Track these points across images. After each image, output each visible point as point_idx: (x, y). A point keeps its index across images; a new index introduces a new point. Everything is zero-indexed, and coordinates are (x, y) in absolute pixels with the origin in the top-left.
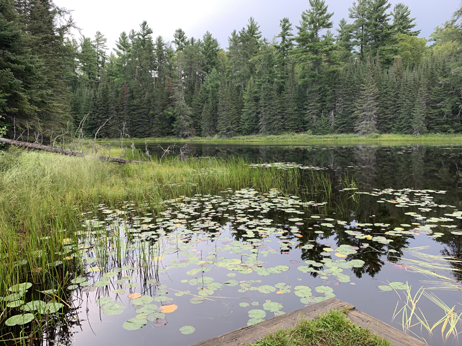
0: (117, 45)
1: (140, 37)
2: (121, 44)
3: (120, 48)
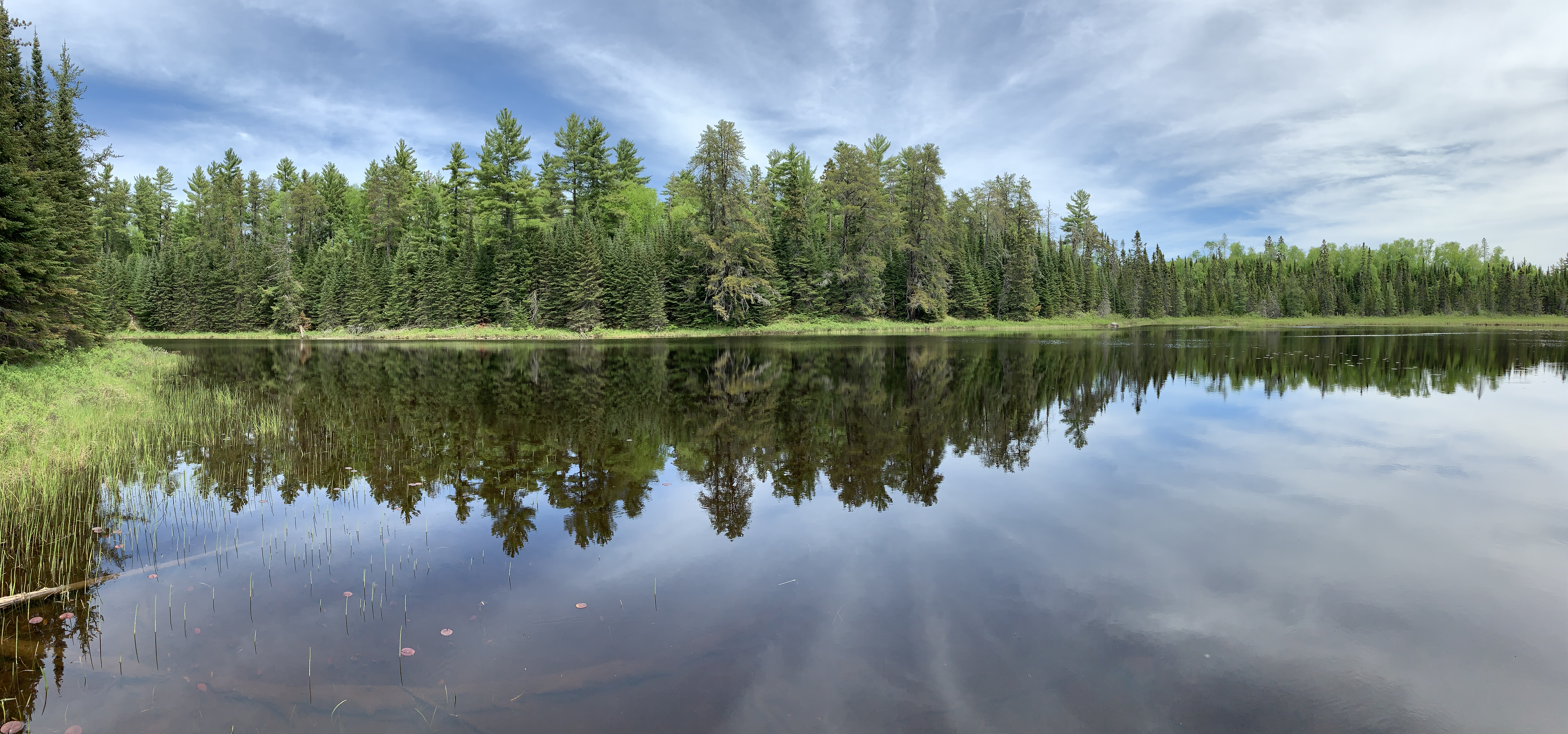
0: (189, 184)
1: (223, 170)
2: (194, 182)
3: (193, 189)
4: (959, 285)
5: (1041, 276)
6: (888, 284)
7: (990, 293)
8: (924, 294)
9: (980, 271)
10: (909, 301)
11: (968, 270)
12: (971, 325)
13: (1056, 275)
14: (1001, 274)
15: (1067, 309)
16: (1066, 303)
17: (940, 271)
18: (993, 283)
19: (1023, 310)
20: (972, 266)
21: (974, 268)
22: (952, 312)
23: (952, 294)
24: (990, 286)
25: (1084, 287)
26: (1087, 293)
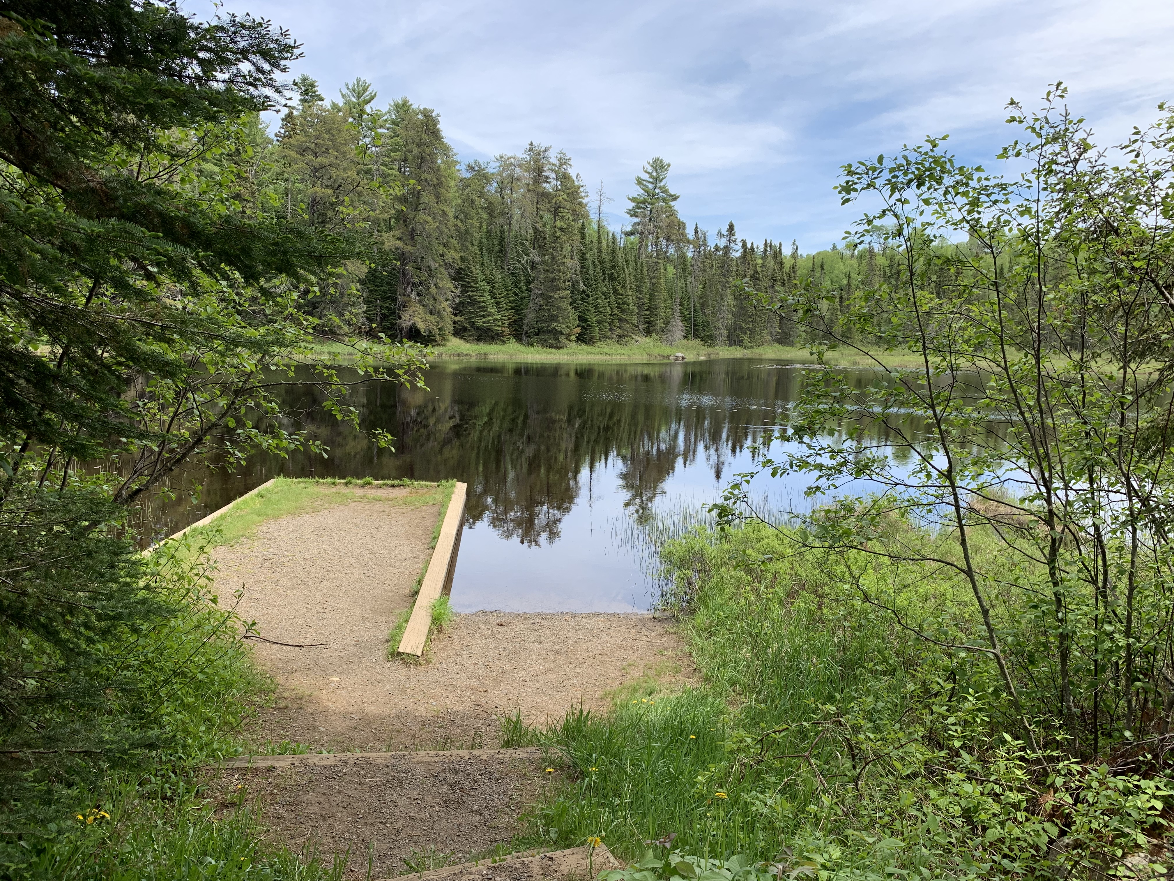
4: (469, 296)
5: (582, 287)
6: (371, 291)
7: (512, 308)
8: (420, 309)
9: (498, 277)
10: (400, 318)
11: (481, 277)
12: (483, 352)
13: (605, 287)
14: (528, 282)
15: (618, 331)
16: (617, 324)
17: (441, 279)
18: (517, 295)
19: (556, 334)
20: (487, 272)
21: (492, 274)
22: (459, 332)
23: (458, 310)
24: (512, 299)
25: (646, 301)
26: (652, 309)
